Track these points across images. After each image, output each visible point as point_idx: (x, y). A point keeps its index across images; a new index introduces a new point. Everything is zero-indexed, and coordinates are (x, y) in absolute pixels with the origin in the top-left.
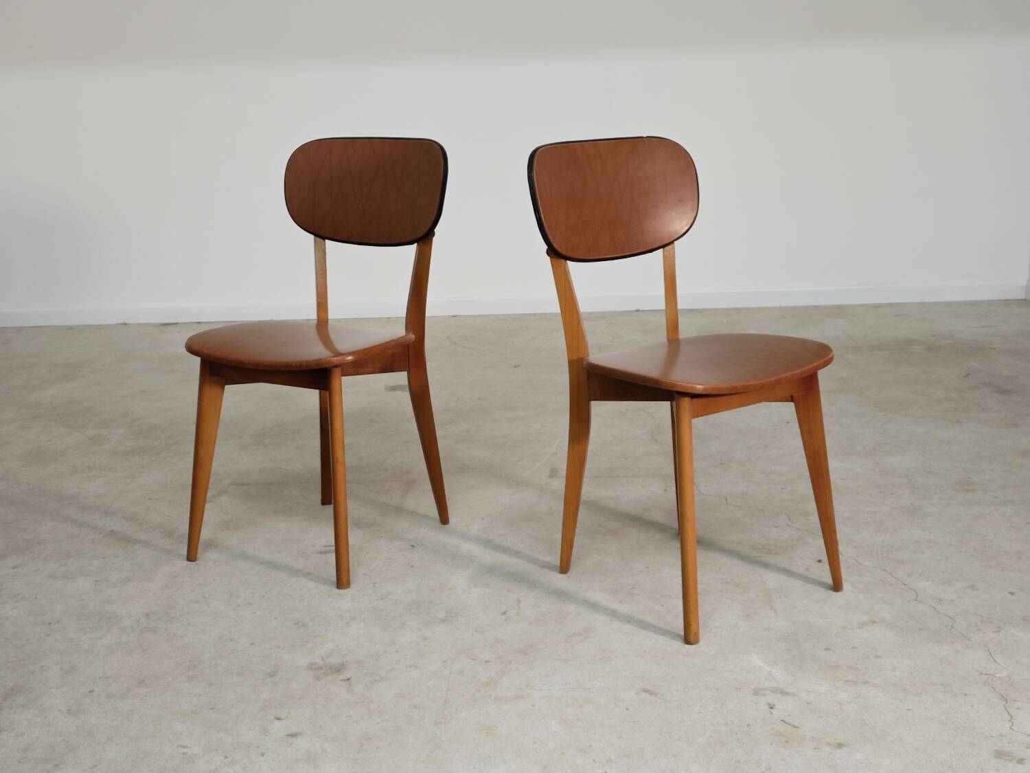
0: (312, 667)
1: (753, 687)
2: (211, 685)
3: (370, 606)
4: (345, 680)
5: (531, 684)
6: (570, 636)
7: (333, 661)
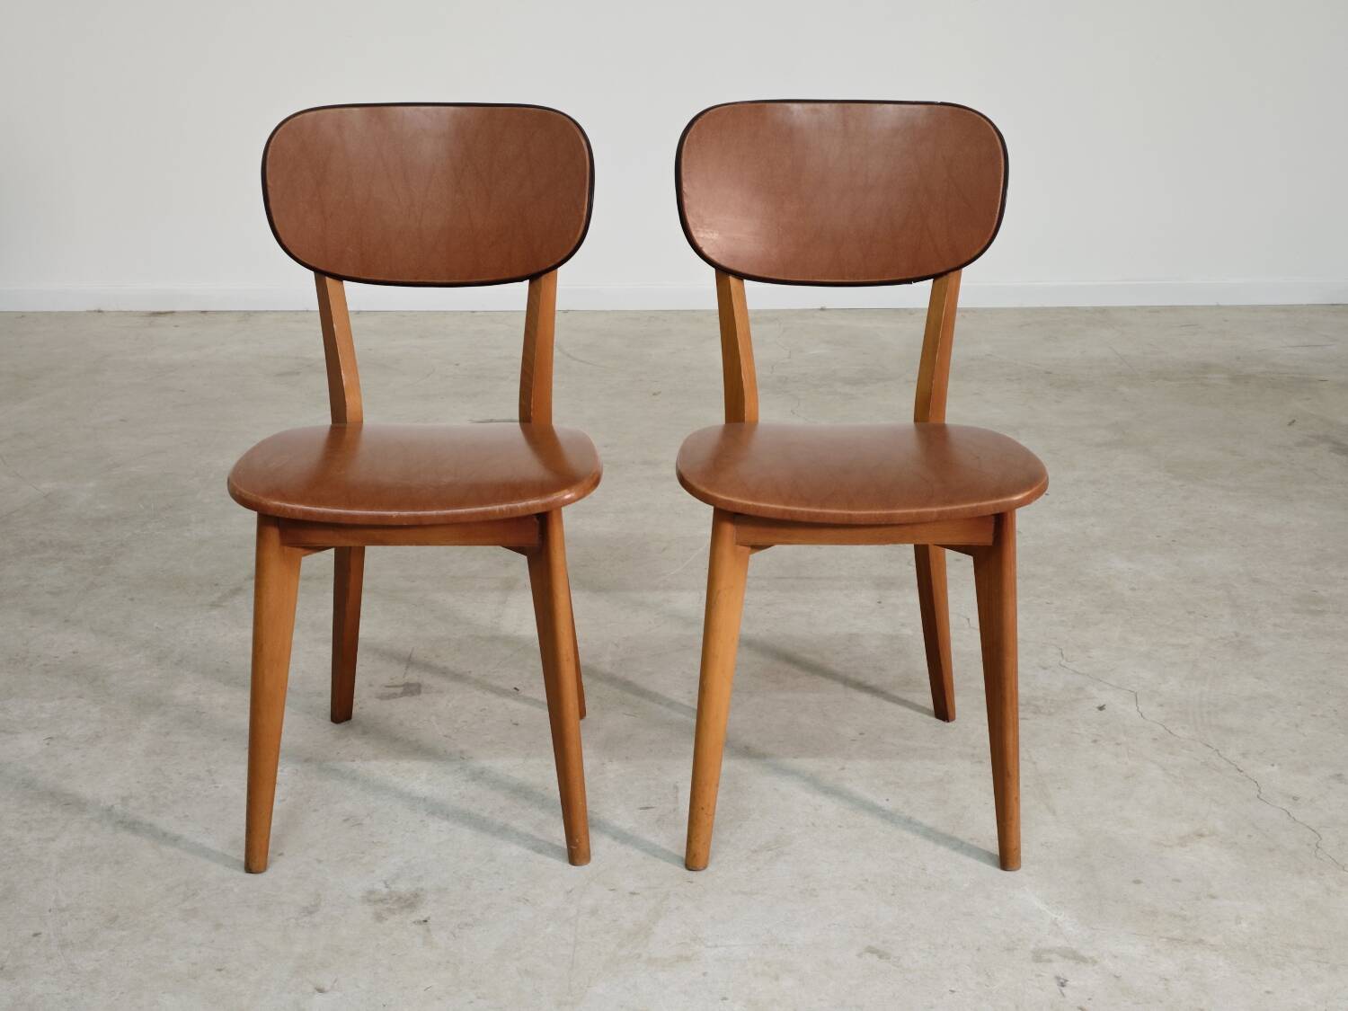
0: (370, 897)
1: (1032, 947)
2: (218, 926)
3: (457, 792)
4: (419, 922)
5: (700, 936)
6: (755, 851)
7: (403, 887)
